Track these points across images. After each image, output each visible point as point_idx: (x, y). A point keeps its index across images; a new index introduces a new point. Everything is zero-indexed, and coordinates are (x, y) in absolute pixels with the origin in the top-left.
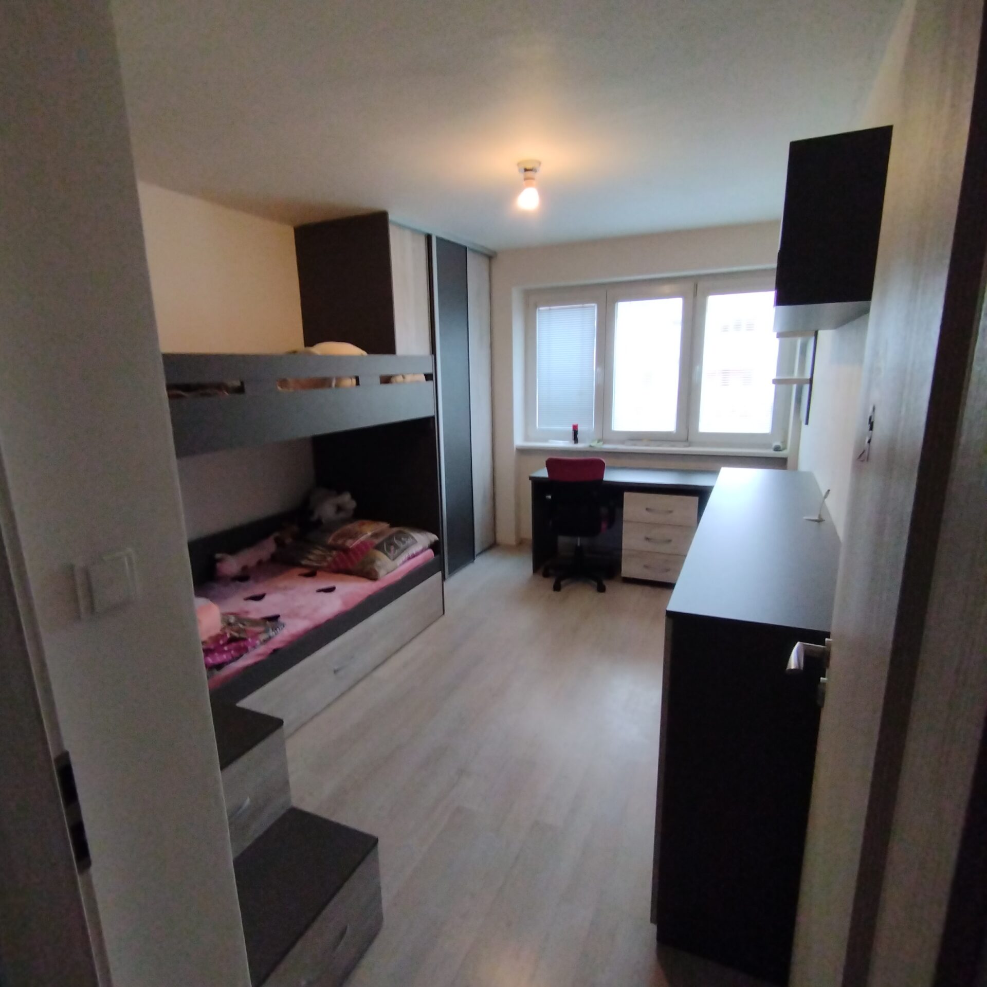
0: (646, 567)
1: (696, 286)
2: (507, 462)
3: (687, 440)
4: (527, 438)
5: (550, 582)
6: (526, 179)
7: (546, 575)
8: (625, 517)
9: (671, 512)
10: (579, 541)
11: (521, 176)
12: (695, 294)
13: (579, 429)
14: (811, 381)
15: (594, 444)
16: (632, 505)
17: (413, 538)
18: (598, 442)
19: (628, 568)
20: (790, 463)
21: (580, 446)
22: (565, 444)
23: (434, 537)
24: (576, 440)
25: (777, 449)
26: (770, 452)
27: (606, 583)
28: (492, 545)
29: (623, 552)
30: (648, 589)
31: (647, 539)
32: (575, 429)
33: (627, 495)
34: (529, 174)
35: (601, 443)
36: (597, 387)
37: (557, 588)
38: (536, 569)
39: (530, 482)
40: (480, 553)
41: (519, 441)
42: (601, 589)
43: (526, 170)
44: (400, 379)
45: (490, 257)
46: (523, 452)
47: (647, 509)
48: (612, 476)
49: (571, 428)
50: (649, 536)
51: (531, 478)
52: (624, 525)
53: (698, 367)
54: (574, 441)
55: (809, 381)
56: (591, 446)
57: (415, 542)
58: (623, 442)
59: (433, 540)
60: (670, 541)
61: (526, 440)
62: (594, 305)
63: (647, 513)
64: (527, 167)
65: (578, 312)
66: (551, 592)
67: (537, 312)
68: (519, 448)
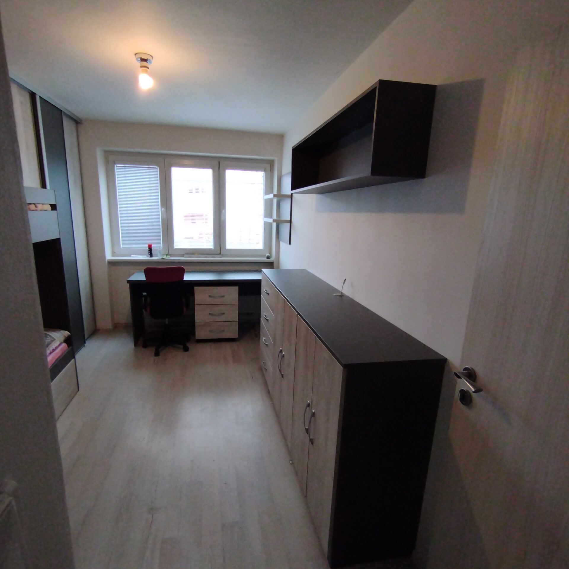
0: (210, 331)
1: (219, 163)
3: (220, 254)
4: (114, 254)
5: (150, 351)
6: (141, 67)
7: (145, 346)
8: (196, 302)
9: (223, 296)
10: (167, 321)
11: (138, 64)
12: (219, 169)
13: (153, 247)
15: (165, 257)
16: (200, 295)
18: (167, 256)
19: (200, 334)
20: (275, 265)
21: (154, 258)
22: (145, 257)
24: (151, 254)
25: (268, 257)
26: (264, 259)
27: (188, 345)
28: (95, 332)
29: (196, 324)
30: (213, 345)
31: (210, 314)
32: (150, 248)
33: (196, 288)
34: (144, 63)
35: (169, 256)
36: (163, 220)
37: (157, 354)
38: (135, 345)
39: (128, 284)
40: (88, 338)
41: (109, 256)
42: (186, 349)
43: (142, 60)
45: (77, 122)
46: (112, 263)
47: (209, 296)
48: (188, 277)
49: (147, 247)
50: (211, 312)
51: (128, 282)
52: (196, 308)
53: (223, 211)
54: (150, 256)
55: (289, 221)
56: (162, 258)
58: (183, 256)
59: (67, 336)
60: (224, 314)
61: (113, 256)
62: (156, 167)
63: (210, 299)
64: (143, 58)
65: (147, 170)
66: (153, 358)
67: (116, 167)
68: (109, 261)
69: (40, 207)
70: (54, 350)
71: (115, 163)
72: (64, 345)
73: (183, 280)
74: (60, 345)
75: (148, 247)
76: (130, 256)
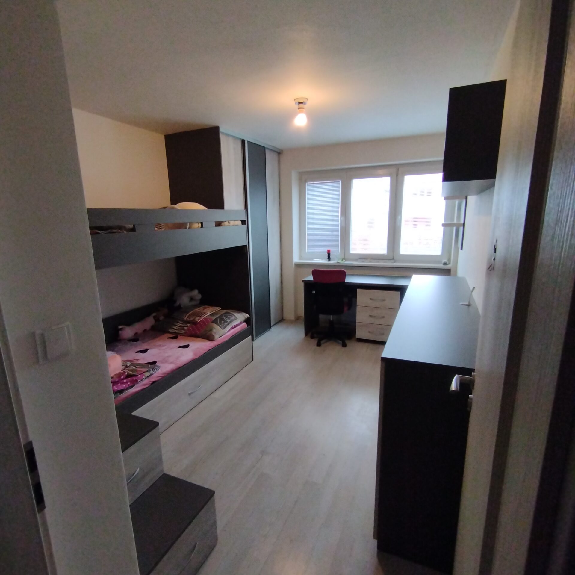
0: (370, 332)
1: (398, 170)
2: (290, 272)
3: (393, 259)
4: (301, 258)
5: (314, 342)
6: (299, 108)
7: (312, 337)
8: (358, 304)
9: (384, 300)
10: (331, 317)
11: (297, 106)
12: (397, 174)
13: (331, 252)
14: (464, 225)
15: (340, 261)
16: (362, 297)
17: (234, 315)
18: (342, 260)
19: (360, 333)
20: (452, 272)
21: (332, 262)
22: (323, 261)
23: (247, 316)
24: (329, 259)
25: (445, 264)
26: (441, 266)
27: (347, 342)
28: (281, 320)
29: (357, 324)
30: (371, 346)
31: (370, 316)
32: (329, 252)
33: (359, 291)
34: (301, 105)
35: (344, 261)
36: (341, 228)
37: (319, 345)
38: (306, 334)
39: (303, 283)
40: (274, 325)
41: (296, 259)
42: (344, 345)
43: (300, 103)
44: (226, 223)
45: (279, 153)
46: (298, 266)
47: (371, 299)
48: (350, 280)
50: (371, 315)
51: (303, 281)
52: (358, 309)
53: (399, 217)
54: (328, 260)
55: (462, 225)
56: (338, 262)
57: (236, 319)
58: (356, 260)
59: (246, 317)
60: (383, 317)
61: (300, 259)
62: (339, 181)
63: (370, 301)
64: (300, 102)
65: (330, 185)
66: (315, 347)
67: (306, 185)
68: (296, 263)
69: (232, 223)
70: (235, 327)
71: (306, 181)
72: (245, 324)
73: (344, 282)
74: (240, 323)
75: (327, 252)
76: (312, 260)
